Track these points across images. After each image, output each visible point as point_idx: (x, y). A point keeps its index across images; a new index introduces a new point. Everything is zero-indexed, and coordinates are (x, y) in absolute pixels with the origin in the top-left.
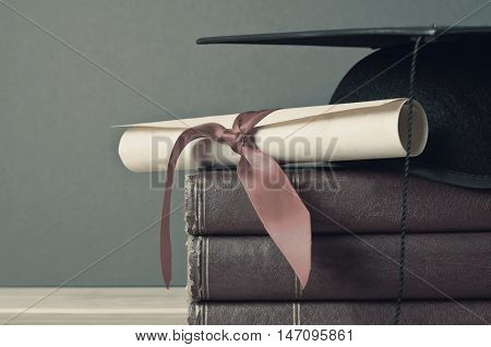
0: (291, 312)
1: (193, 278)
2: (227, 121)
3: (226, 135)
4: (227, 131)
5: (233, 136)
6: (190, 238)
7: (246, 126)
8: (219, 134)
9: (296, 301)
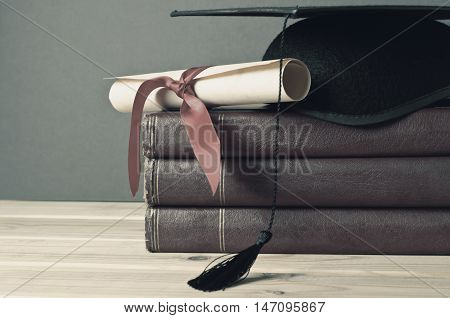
0: (218, 214)
1: (148, 189)
2: (176, 75)
3: (173, 86)
4: (175, 82)
5: (178, 86)
6: (147, 160)
7: (188, 79)
8: (168, 84)
9: (222, 207)
